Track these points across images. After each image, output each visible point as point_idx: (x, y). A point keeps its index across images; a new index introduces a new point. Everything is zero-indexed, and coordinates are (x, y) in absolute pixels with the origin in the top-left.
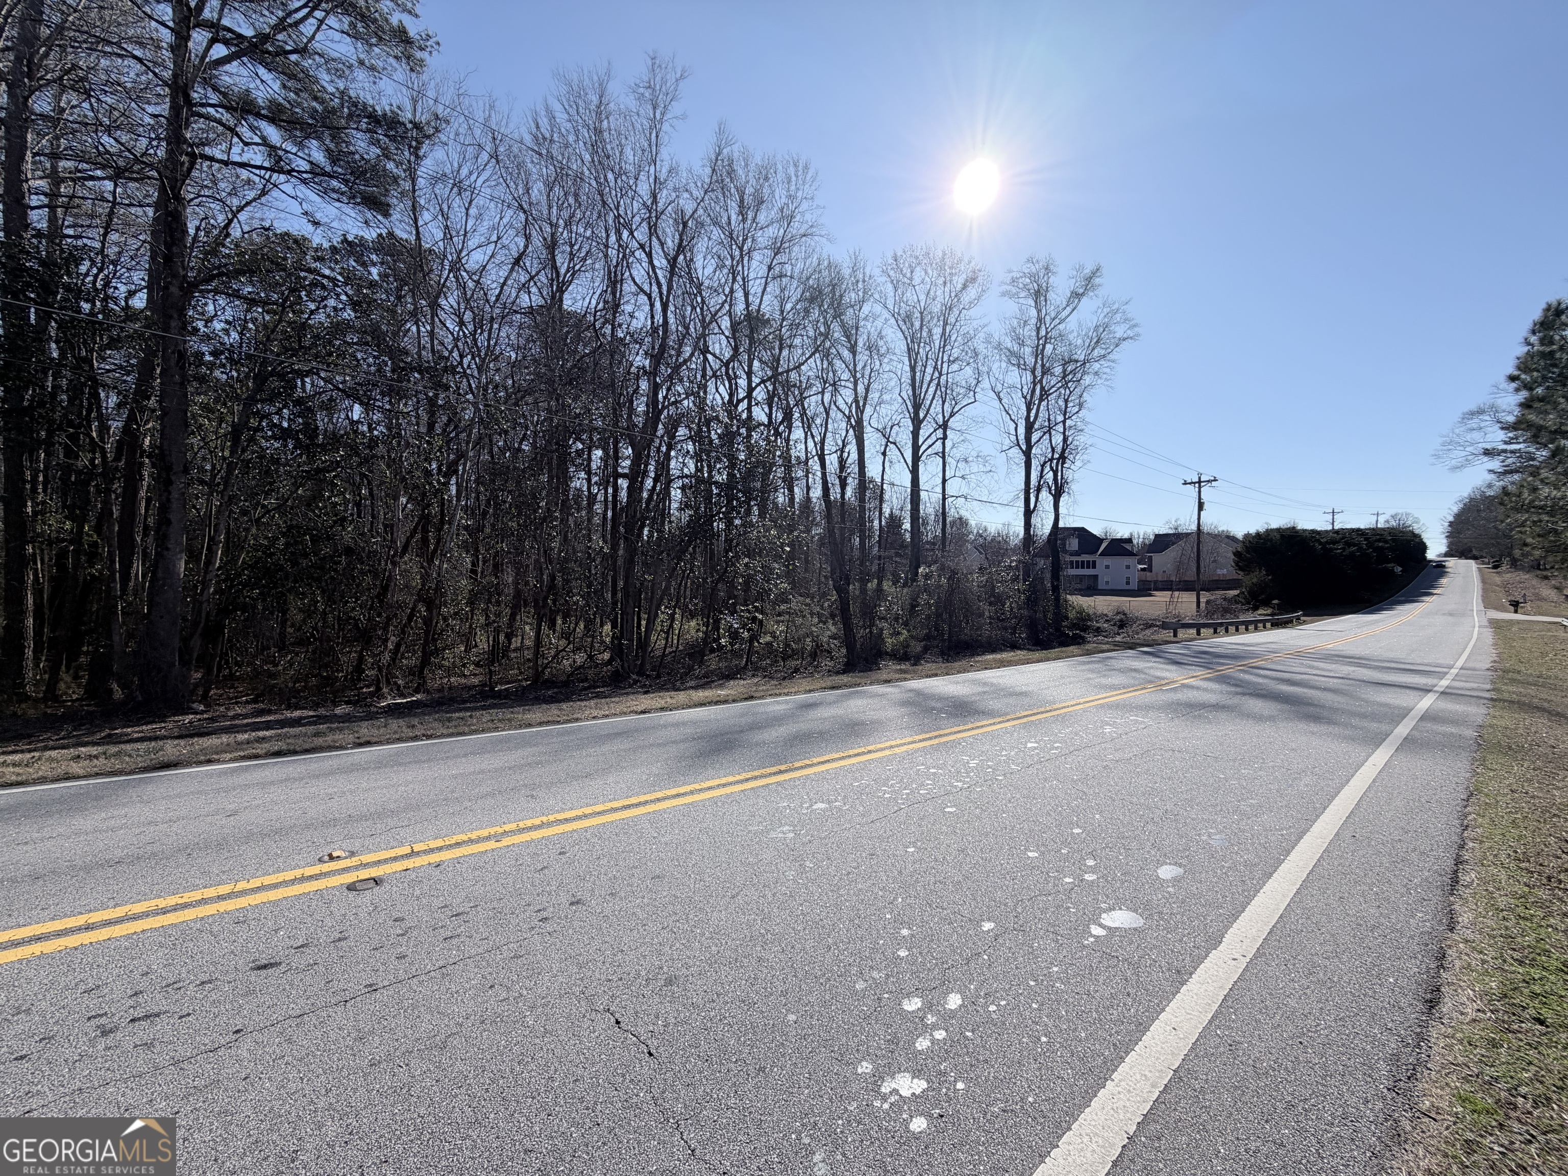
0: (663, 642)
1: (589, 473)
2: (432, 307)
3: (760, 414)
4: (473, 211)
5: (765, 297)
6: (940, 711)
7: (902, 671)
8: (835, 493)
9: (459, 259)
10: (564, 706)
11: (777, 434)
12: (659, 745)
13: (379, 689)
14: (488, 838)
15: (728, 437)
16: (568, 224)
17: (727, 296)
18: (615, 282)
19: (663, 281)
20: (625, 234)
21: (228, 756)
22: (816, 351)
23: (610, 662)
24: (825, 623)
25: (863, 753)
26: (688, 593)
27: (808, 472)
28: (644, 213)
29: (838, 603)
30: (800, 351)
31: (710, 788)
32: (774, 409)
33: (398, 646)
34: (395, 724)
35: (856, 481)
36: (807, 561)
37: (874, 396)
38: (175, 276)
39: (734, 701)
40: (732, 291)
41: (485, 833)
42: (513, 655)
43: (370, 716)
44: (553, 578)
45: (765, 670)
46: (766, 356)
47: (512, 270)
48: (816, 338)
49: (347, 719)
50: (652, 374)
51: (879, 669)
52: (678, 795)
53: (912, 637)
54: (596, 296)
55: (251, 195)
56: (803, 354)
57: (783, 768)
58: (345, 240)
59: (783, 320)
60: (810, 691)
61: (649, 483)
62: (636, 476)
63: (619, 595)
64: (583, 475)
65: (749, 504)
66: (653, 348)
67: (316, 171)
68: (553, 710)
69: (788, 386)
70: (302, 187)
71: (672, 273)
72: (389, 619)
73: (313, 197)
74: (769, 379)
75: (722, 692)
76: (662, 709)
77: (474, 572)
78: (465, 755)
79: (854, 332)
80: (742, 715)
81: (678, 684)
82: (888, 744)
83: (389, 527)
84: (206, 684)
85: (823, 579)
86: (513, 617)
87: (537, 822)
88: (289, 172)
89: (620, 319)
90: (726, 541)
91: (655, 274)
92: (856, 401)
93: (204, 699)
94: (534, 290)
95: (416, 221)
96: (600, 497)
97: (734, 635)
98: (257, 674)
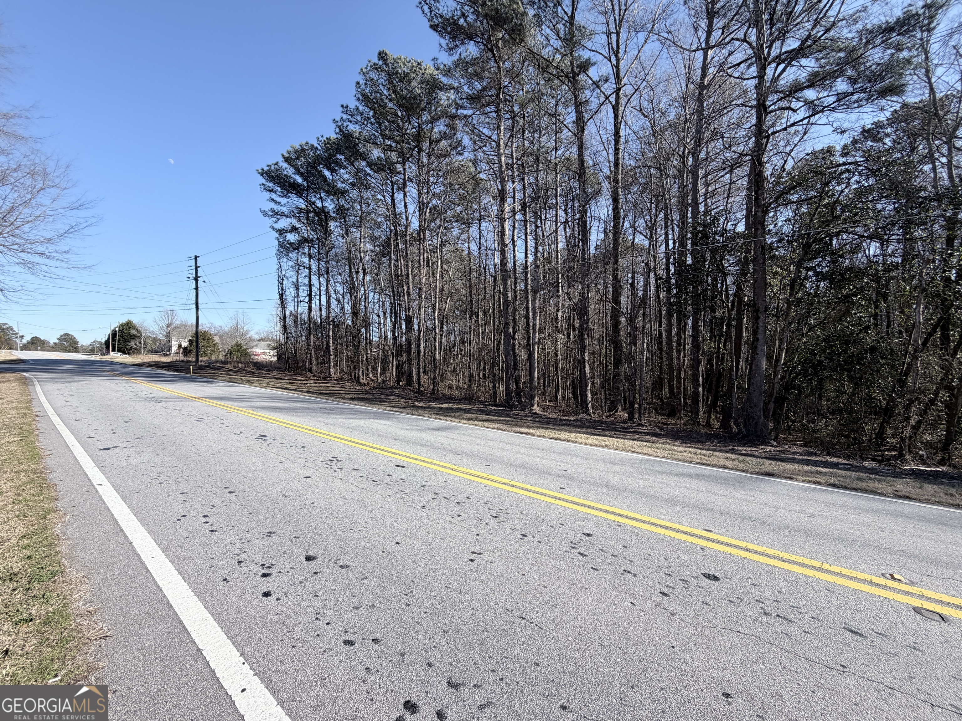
13: (901, 455)
33: (919, 423)
34: (930, 488)
38: (758, 206)
43: (899, 475)
49: (876, 472)
55: (797, 139)
58: (865, 131)
70: (833, 114)
72: (911, 401)
73: (841, 115)
84: (776, 430)
93: (776, 439)
95: (929, 82)
98: (805, 429)
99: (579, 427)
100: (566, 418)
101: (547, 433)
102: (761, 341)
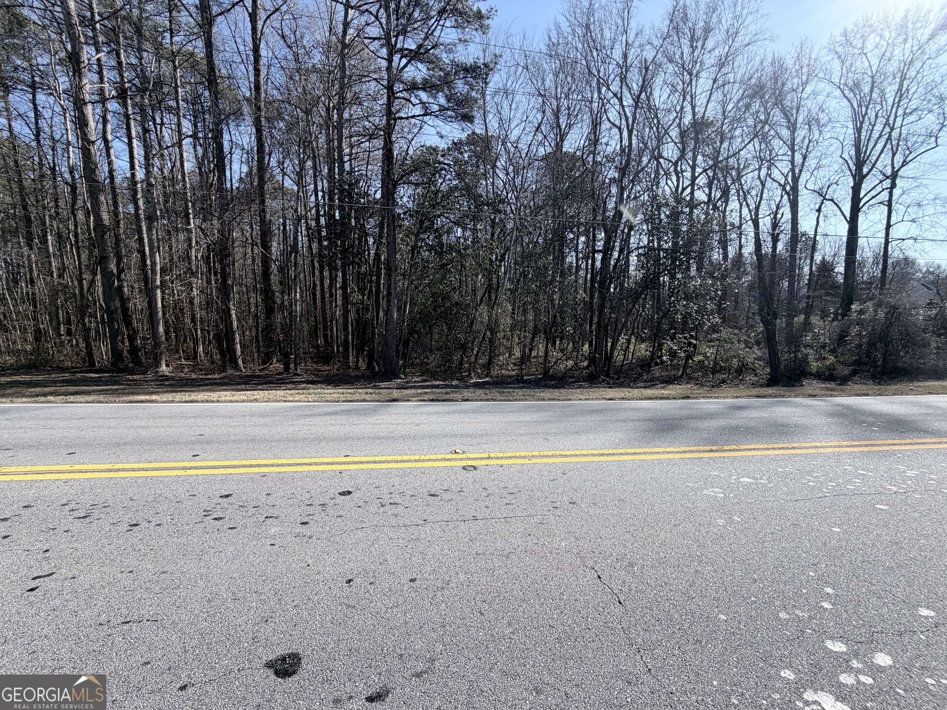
0: (622, 357)
1: (577, 251)
2: (493, 168)
3: (701, 196)
4: (514, 106)
5: (710, 105)
6: (872, 424)
7: (827, 389)
8: (767, 248)
9: (507, 136)
10: (562, 391)
11: (715, 208)
12: (621, 421)
13: (470, 374)
14: (525, 457)
15: (675, 215)
16: (567, 96)
17: (677, 113)
18: (597, 125)
19: (629, 114)
20: (604, 89)
21: (414, 399)
22: (756, 136)
23: (587, 367)
24: (751, 348)
25: (788, 448)
26: (640, 326)
27: (741, 234)
28: (618, 71)
29: (765, 334)
30: (740, 140)
31: (657, 453)
32: (713, 190)
33: (478, 352)
34: (479, 392)
35: (788, 236)
36: (736, 302)
37: (811, 162)
38: (390, 179)
39: (674, 398)
40: (682, 108)
41: (523, 454)
42: (532, 360)
43: (467, 387)
44: (555, 317)
45: (697, 379)
46: (708, 150)
47: (535, 135)
48: (755, 127)
49: (457, 387)
50: (619, 182)
51: (802, 385)
52: (635, 454)
53: (839, 362)
54: (584, 138)
55: (416, 131)
56: (743, 141)
57: (714, 448)
58: (454, 143)
59: (725, 119)
60: (737, 397)
61: (616, 254)
62: (607, 251)
63: (594, 327)
64: (573, 254)
65: (688, 263)
66: (621, 163)
67: (442, 109)
68: (556, 393)
69: (727, 170)
70: (436, 120)
71: (636, 107)
72: (474, 339)
73: (441, 123)
74: (710, 168)
75: (665, 392)
76: (623, 399)
77: (513, 313)
78: (512, 412)
79: (794, 112)
80: (680, 409)
81: (632, 384)
82: (813, 444)
83: (474, 291)
84: (404, 366)
85: (751, 315)
86: (533, 338)
87: (550, 453)
88: (430, 114)
89: (599, 148)
90: (669, 289)
91: (624, 111)
92: (793, 170)
93: (404, 373)
94: (547, 144)
95: (485, 122)
96: (583, 266)
97: (673, 354)
98: (422, 364)
99: (226, 384)
100: (210, 377)
101: (178, 396)
102: (393, 295)
